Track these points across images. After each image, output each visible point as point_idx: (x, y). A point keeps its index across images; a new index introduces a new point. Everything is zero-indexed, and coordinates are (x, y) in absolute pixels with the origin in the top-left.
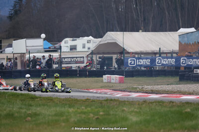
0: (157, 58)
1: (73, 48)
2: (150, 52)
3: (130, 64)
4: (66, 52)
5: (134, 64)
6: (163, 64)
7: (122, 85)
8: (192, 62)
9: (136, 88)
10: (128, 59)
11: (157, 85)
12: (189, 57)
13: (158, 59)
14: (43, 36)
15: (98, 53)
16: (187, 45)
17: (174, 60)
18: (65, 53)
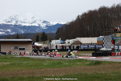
1: (69, 43)
8: (99, 46)
12: (99, 45)
13: (90, 46)
14: (60, 39)
16: (99, 41)
17: (94, 46)
18: (66, 44)
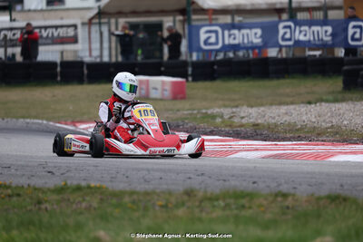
0: (281, 25)
2: (264, 7)
3: (206, 42)
4: (35, 11)
5: (217, 43)
6: (298, 43)
7: (179, 104)
9: (213, 117)
10: (199, 28)
11: (281, 104)
13: (285, 27)
15: (120, 14)
17: (329, 29)
18: (31, 14)
